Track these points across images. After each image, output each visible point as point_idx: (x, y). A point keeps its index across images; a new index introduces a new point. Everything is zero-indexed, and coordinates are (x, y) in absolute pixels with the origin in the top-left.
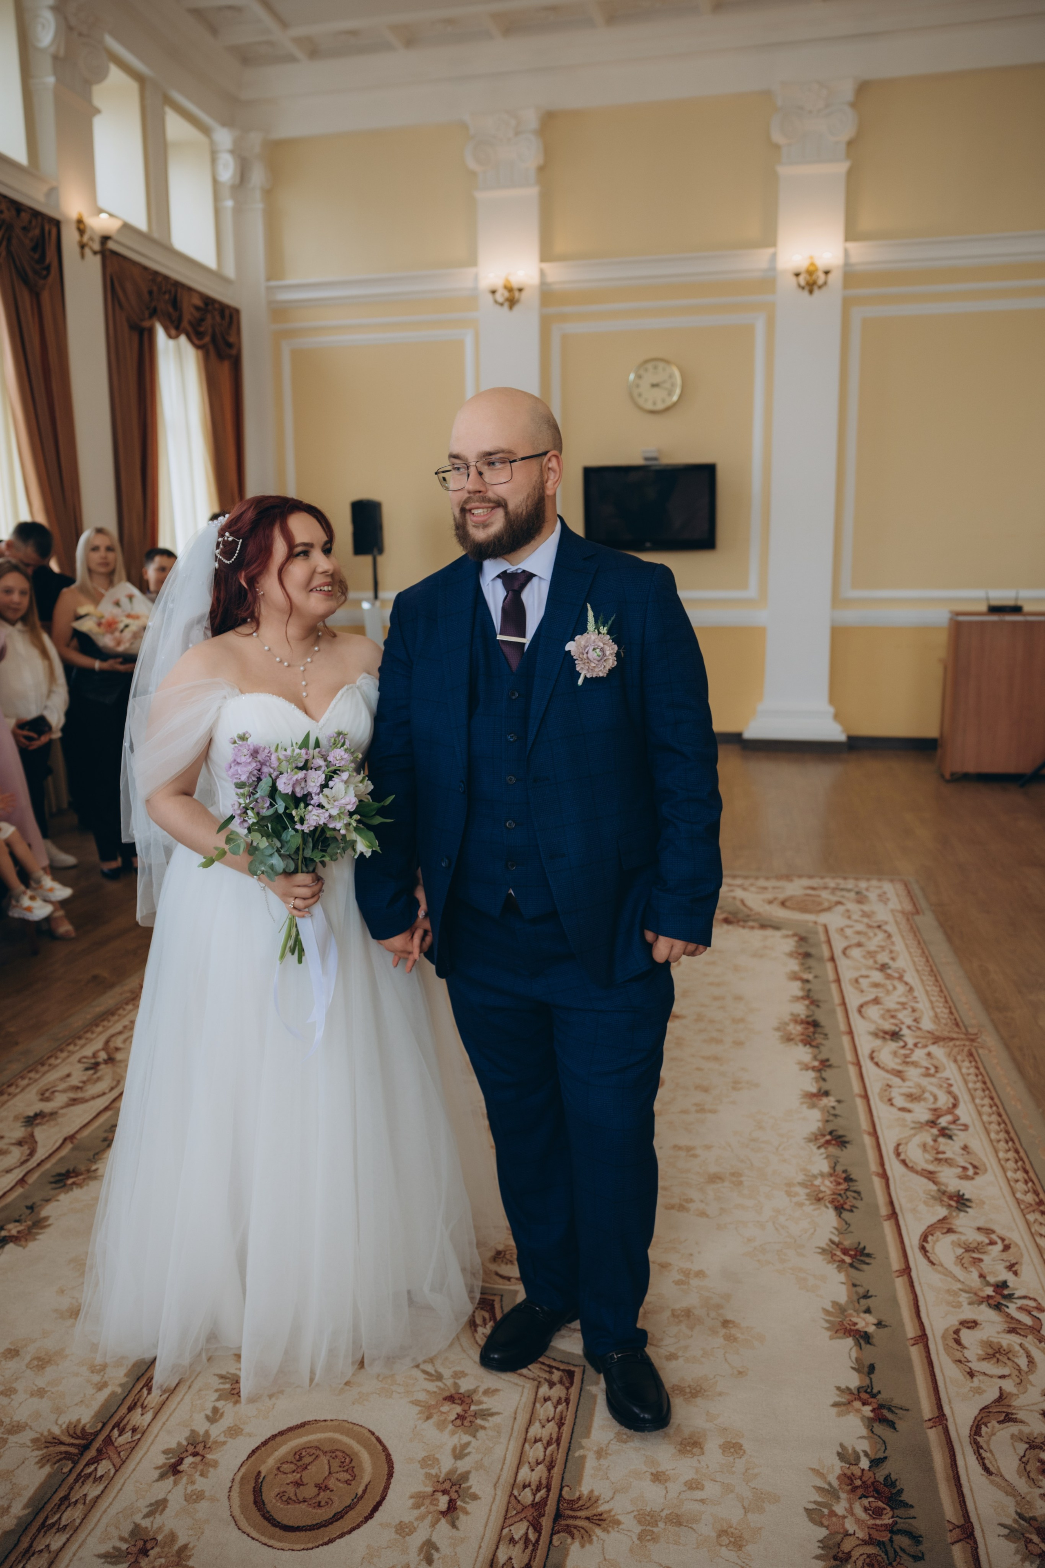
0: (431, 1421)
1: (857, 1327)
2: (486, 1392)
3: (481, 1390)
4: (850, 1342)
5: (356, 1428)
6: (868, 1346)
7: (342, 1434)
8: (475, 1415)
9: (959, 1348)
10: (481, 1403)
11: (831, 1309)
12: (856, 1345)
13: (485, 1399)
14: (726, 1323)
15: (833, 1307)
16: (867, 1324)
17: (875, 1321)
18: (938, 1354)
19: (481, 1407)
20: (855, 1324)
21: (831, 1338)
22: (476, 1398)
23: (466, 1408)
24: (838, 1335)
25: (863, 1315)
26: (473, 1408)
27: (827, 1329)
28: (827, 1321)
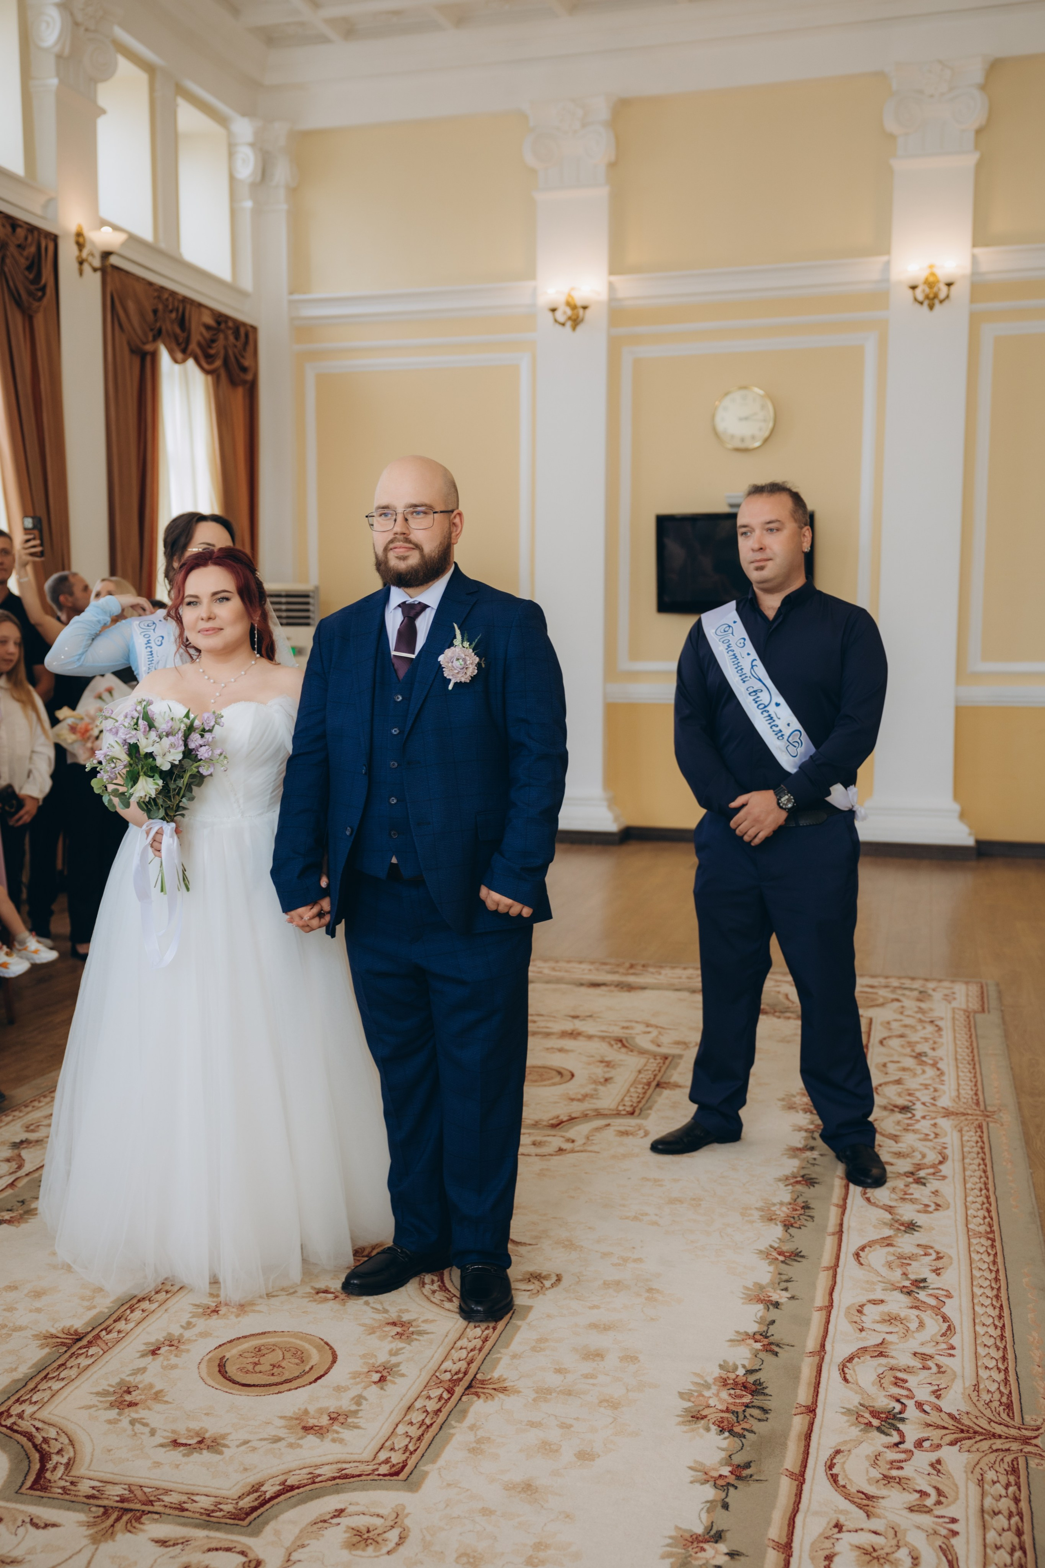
0: (373, 1336)
1: (771, 1298)
2: (425, 1321)
3: (420, 1320)
4: (761, 1306)
5: (308, 1336)
6: (776, 1310)
7: (296, 1339)
8: (413, 1333)
9: (859, 1315)
10: (419, 1326)
11: (751, 1287)
12: (765, 1308)
13: (423, 1325)
14: (650, 1290)
15: (753, 1286)
16: (781, 1297)
17: (789, 1296)
18: (837, 1317)
19: (418, 1329)
20: (770, 1297)
21: (743, 1303)
22: (414, 1324)
23: (405, 1329)
24: (751, 1302)
25: (779, 1292)
26: (411, 1329)
27: (742, 1298)
28: (744, 1293)
